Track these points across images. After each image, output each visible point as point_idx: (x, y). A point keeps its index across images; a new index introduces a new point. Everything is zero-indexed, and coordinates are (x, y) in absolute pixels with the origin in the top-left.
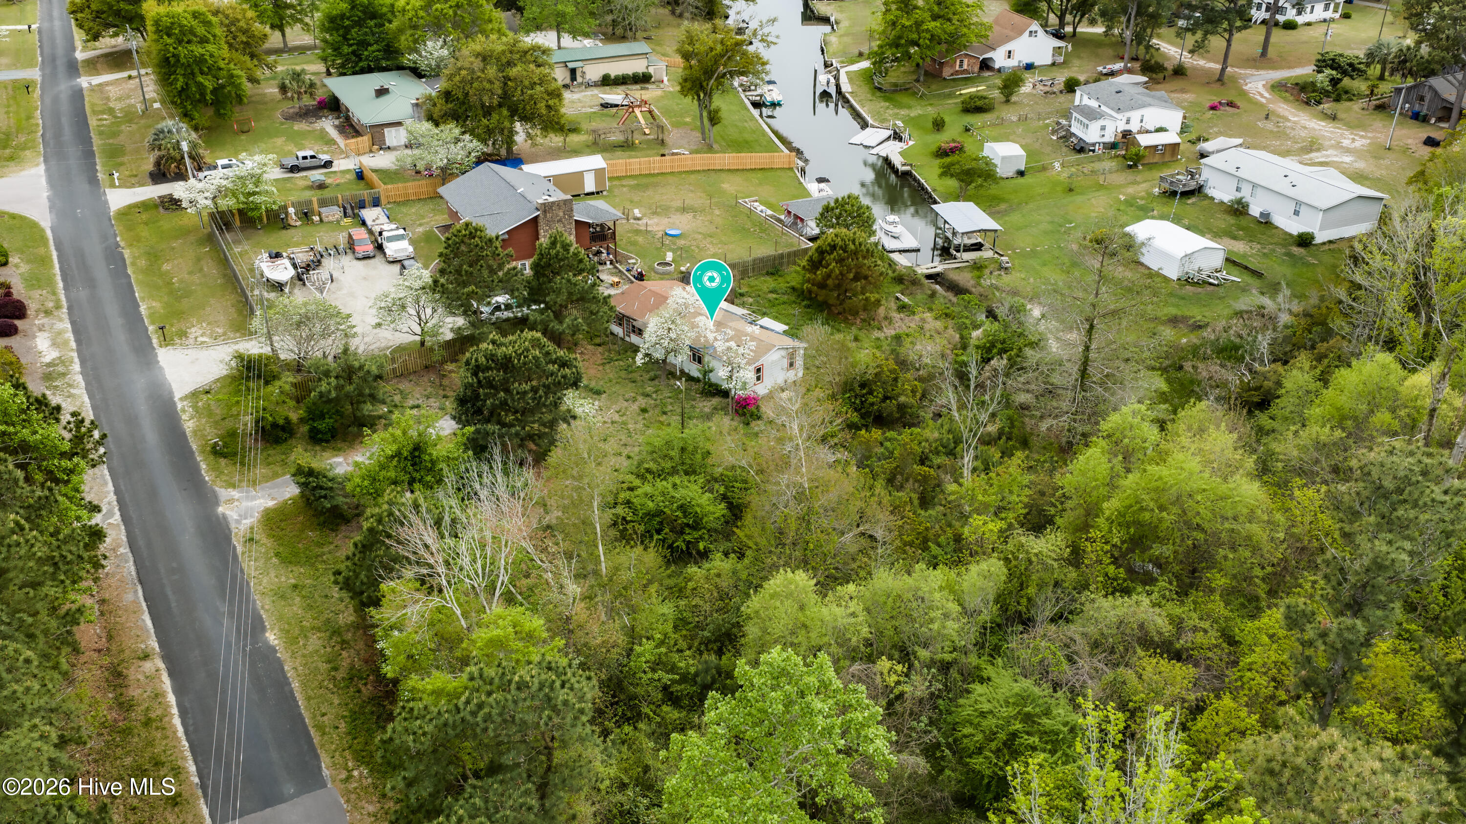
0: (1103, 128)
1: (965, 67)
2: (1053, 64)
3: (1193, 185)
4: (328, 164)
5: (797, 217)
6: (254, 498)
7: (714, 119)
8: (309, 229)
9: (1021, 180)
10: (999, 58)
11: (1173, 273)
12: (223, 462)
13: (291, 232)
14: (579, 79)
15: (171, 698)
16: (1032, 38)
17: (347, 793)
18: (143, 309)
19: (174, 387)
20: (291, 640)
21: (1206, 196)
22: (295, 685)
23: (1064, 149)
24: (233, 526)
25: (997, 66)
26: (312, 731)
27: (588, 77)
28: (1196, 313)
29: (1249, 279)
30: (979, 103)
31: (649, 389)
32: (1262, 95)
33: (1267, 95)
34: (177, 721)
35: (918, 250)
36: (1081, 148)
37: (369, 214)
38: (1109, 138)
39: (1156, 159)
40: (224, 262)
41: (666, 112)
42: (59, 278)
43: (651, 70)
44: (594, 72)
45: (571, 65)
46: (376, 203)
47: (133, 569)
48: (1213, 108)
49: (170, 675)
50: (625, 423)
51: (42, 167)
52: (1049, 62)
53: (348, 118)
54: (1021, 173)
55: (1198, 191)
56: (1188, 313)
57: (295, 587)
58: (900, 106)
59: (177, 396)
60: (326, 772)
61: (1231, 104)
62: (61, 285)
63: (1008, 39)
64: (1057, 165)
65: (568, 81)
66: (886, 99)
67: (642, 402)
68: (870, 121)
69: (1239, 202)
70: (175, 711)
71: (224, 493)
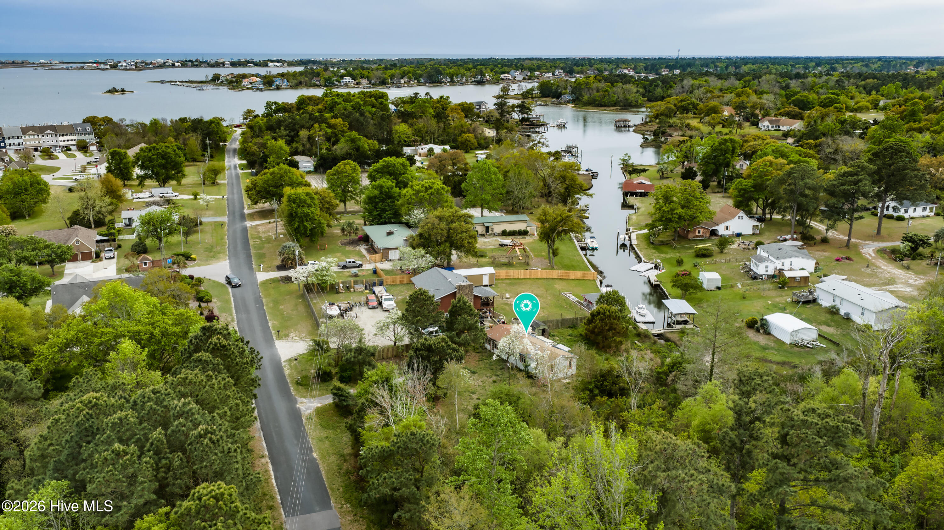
0: (767, 267)
1: (701, 233)
2: (753, 234)
3: (811, 298)
4: (360, 266)
5: (589, 302)
6: (312, 403)
7: (555, 253)
8: (348, 294)
9: (718, 292)
10: (721, 230)
11: (787, 340)
12: (300, 387)
13: (340, 295)
14: (490, 232)
15: (272, 473)
16: (740, 220)
17: (341, 513)
18: (270, 324)
19: (282, 356)
20: (323, 457)
21: (818, 304)
22: (323, 473)
23: (746, 278)
24: (302, 412)
25: (720, 234)
26: (328, 490)
27: (495, 231)
28: (796, 361)
29: (831, 346)
30: (704, 252)
31: (498, 373)
32: (870, 255)
33: (873, 255)
34: (274, 481)
35: (654, 323)
36: (755, 277)
37: (377, 289)
38: (771, 272)
39: (796, 285)
40: (308, 306)
41: (533, 250)
42: (234, 309)
43: (528, 229)
44: (498, 229)
45: (486, 225)
46: (381, 284)
47: (259, 425)
48: (838, 260)
49: (272, 464)
50: (484, 387)
51: (228, 261)
52: (751, 233)
53: (372, 245)
54: (719, 288)
55: (814, 301)
56: (792, 361)
57: (327, 437)
58: (661, 252)
59: (283, 360)
60: (332, 504)
61: (848, 258)
62: (234, 312)
63: (727, 220)
64: (739, 285)
65: (484, 232)
66: (655, 248)
67: (494, 378)
68: (643, 259)
69: (834, 307)
70: (273, 477)
71: (300, 400)
